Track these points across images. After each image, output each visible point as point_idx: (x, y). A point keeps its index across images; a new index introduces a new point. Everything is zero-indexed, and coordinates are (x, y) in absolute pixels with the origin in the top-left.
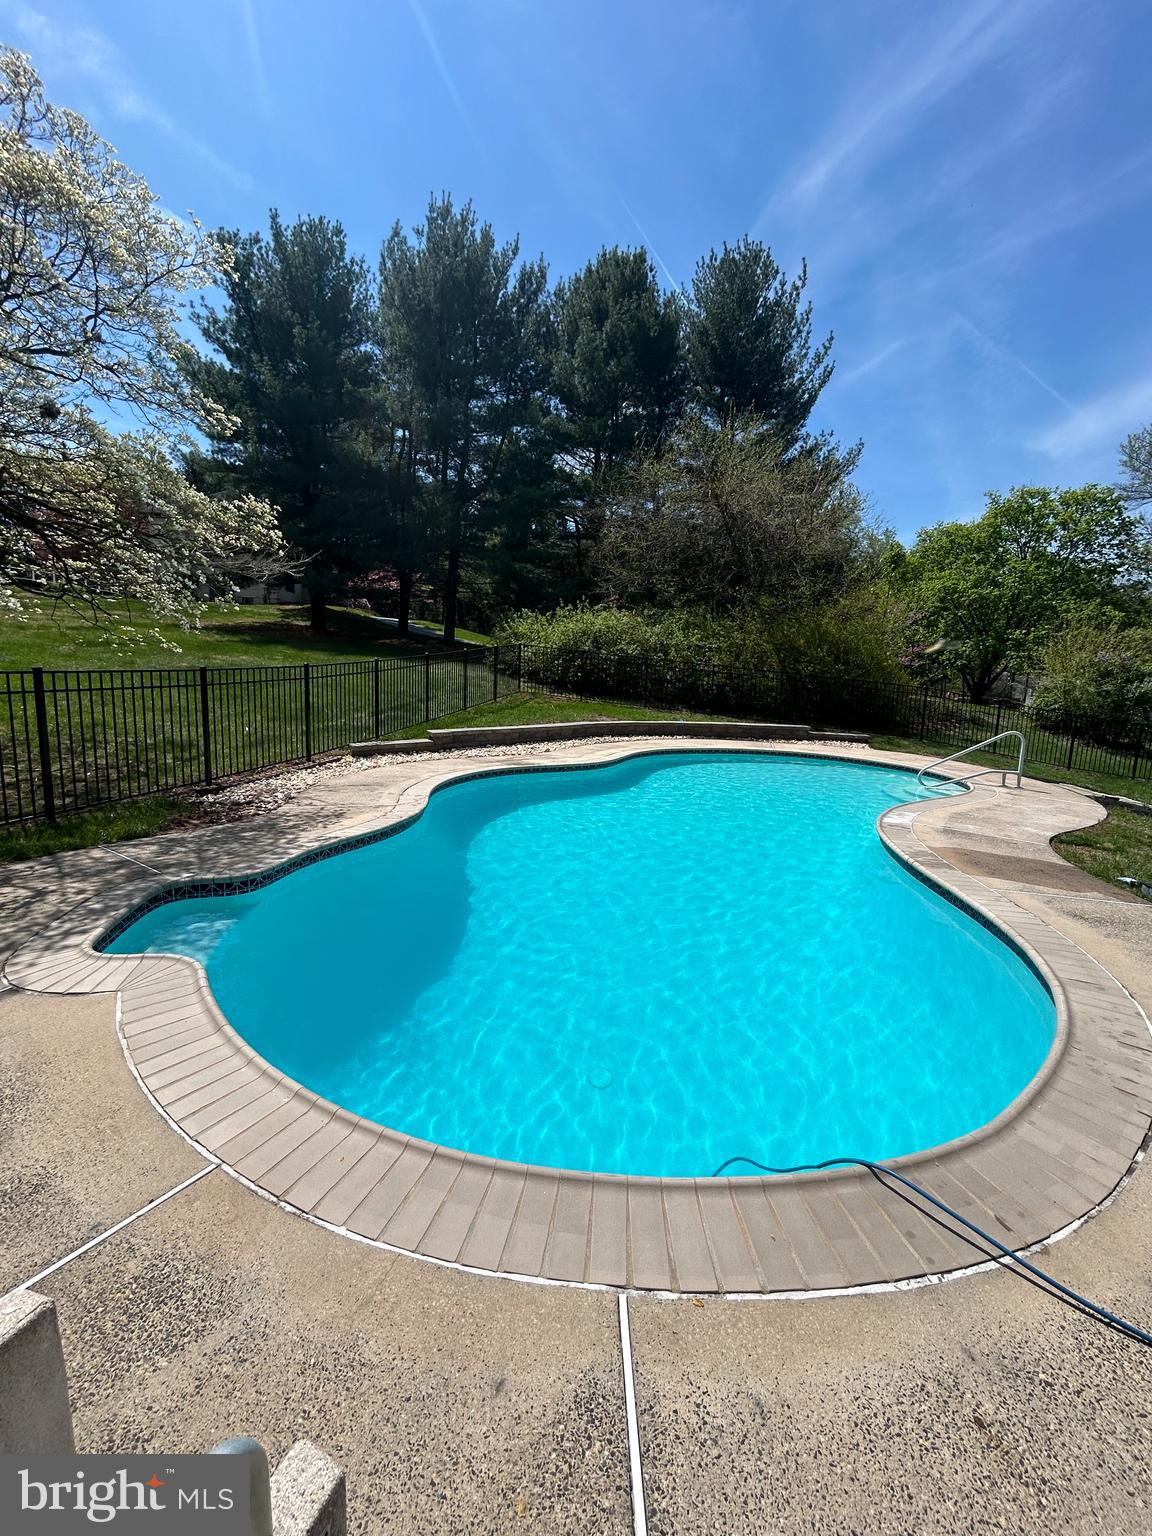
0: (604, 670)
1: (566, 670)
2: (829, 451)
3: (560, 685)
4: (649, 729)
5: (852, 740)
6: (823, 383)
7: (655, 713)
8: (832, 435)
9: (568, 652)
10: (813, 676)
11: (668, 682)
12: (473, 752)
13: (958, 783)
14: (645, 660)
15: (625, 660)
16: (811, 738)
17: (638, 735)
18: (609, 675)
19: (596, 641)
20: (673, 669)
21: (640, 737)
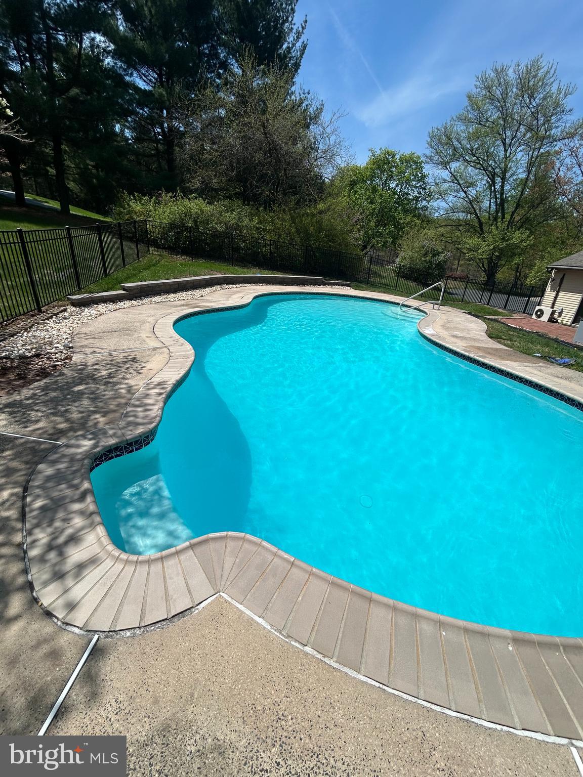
0: (202, 240)
1: (178, 239)
2: (307, 106)
3: (174, 249)
4: (244, 280)
5: (343, 285)
6: (302, 54)
7: (240, 269)
8: (309, 93)
9: (176, 226)
10: (318, 248)
11: (242, 249)
12: (157, 299)
13: (415, 309)
14: (227, 234)
15: (216, 235)
16: (324, 284)
17: (239, 283)
18: (206, 244)
19: (195, 222)
20: (244, 241)
21: (241, 285)
